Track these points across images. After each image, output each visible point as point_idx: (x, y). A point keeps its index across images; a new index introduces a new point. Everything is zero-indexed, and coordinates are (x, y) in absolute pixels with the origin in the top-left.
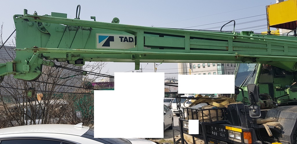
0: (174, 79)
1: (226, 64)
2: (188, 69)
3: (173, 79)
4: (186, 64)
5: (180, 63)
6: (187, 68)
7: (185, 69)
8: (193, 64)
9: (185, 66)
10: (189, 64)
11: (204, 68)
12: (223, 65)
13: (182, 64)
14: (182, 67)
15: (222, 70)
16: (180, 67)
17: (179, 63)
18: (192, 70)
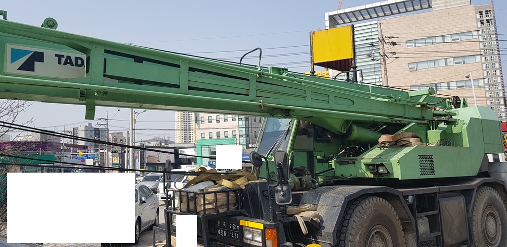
0: (167, 139)
1: (251, 118)
2: (193, 123)
3: (165, 141)
4: (189, 115)
5: (179, 112)
6: (190, 121)
7: (188, 122)
8: (201, 115)
9: (188, 118)
10: (193, 113)
11: (218, 124)
12: (247, 119)
13: (183, 115)
14: (183, 120)
15: (246, 128)
16: (179, 120)
17: (177, 112)
18: (199, 126)
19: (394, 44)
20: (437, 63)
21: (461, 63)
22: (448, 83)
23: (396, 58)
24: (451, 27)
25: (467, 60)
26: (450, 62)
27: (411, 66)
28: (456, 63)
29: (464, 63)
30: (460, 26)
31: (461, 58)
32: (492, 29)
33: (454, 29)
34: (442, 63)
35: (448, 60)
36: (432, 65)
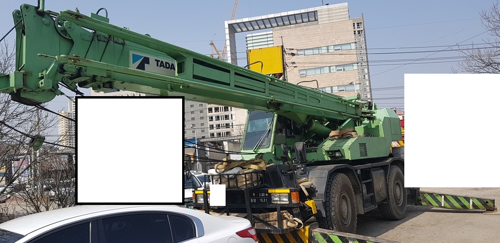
19: (293, 54)
20: (322, 70)
21: (341, 70)
22: (332, 87)
23: (295, 67)
24: (334, 39)
25: (346, 68)
26: (333, 69)
27: (301, 73)
28: (338, 70)
29: (344, 70)
30: (341, 38)
31: (342, 66)
32: (362, 39)
33: (336, 41)
34: (327, 70)
35: (332, 68)
36: (318, 71)
